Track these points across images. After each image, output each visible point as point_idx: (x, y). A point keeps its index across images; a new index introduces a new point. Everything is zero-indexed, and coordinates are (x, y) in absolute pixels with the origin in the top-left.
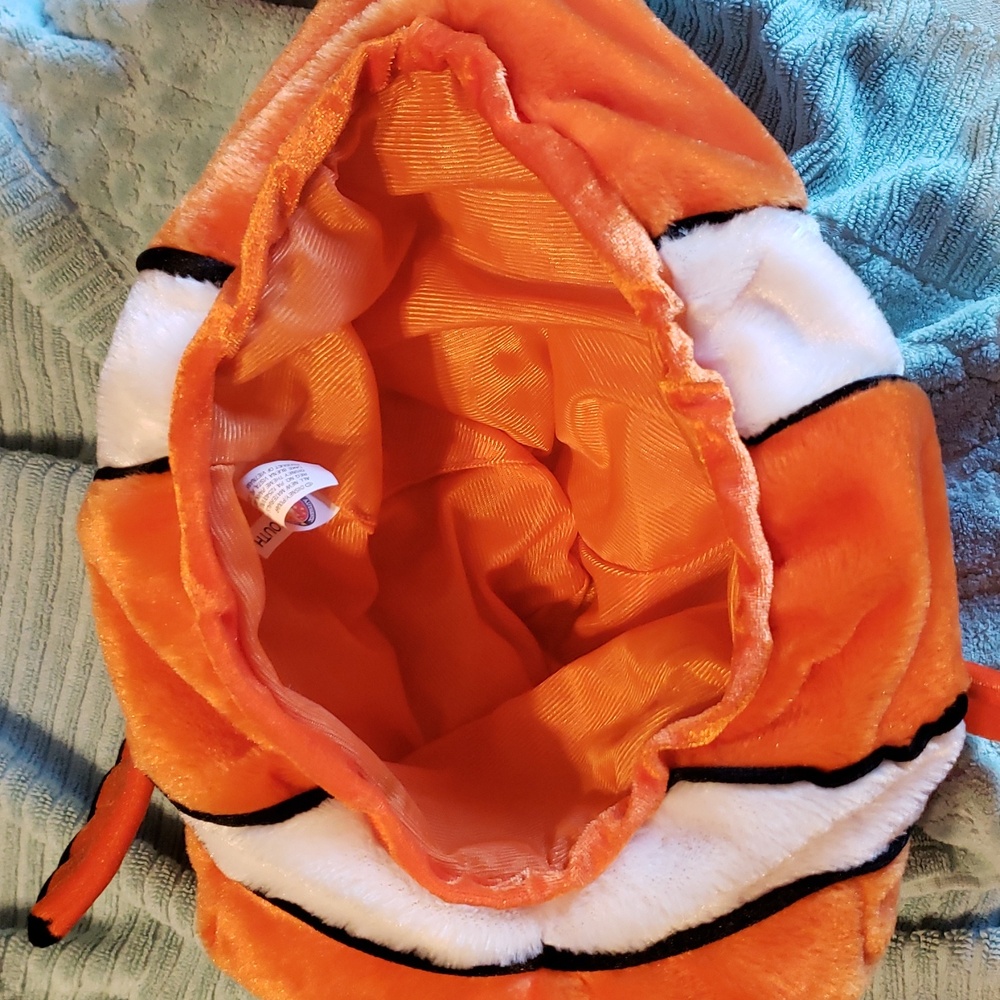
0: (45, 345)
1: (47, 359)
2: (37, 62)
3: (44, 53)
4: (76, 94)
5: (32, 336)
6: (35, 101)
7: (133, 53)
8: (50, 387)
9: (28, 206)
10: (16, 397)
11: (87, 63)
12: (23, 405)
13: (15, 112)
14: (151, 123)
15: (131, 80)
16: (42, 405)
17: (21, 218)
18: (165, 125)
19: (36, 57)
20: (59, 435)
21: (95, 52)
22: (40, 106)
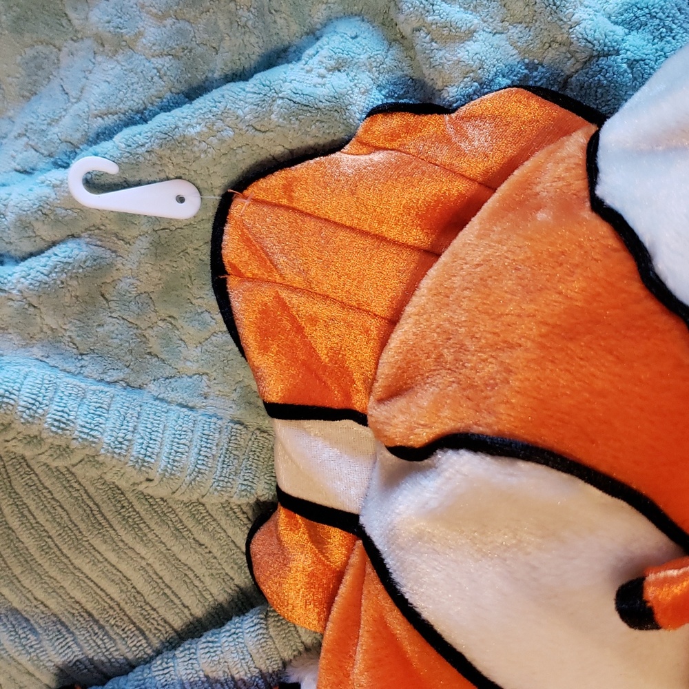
0: (185, 522)
1: (195, 533)
2: (26, 295)
3: (27, 283)
4: (77, 297)
5: (170, 522)
6: (45, 329)
7: (99, 229)
8: (210, 552)
9: (107, 419)
10: (188, 581)
11: (69, 263)
12: (197, 583)
13: (35, 350)
14: (156, 275)
15: (114, 252)
16: (214, 572)
17: (109, 433)
18: (168, 269)
19: (20, 291)
20: (242, 585)
21: (69, 250)
22: (52, 329)
